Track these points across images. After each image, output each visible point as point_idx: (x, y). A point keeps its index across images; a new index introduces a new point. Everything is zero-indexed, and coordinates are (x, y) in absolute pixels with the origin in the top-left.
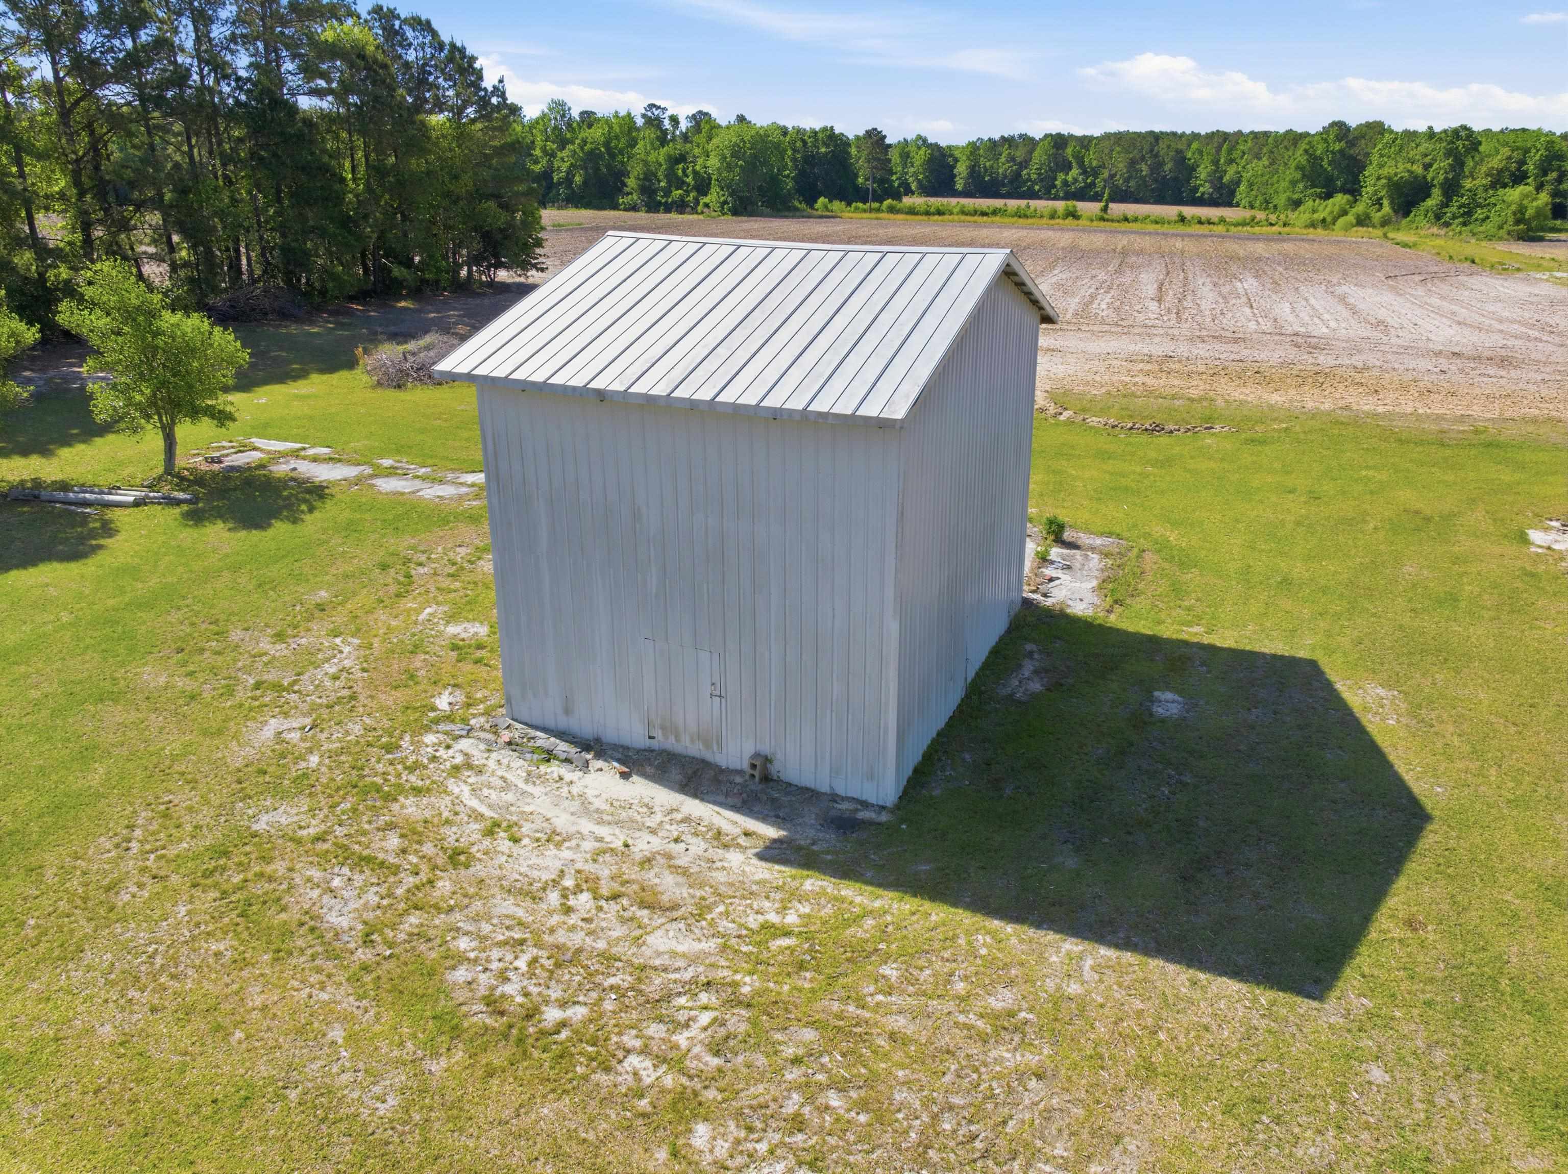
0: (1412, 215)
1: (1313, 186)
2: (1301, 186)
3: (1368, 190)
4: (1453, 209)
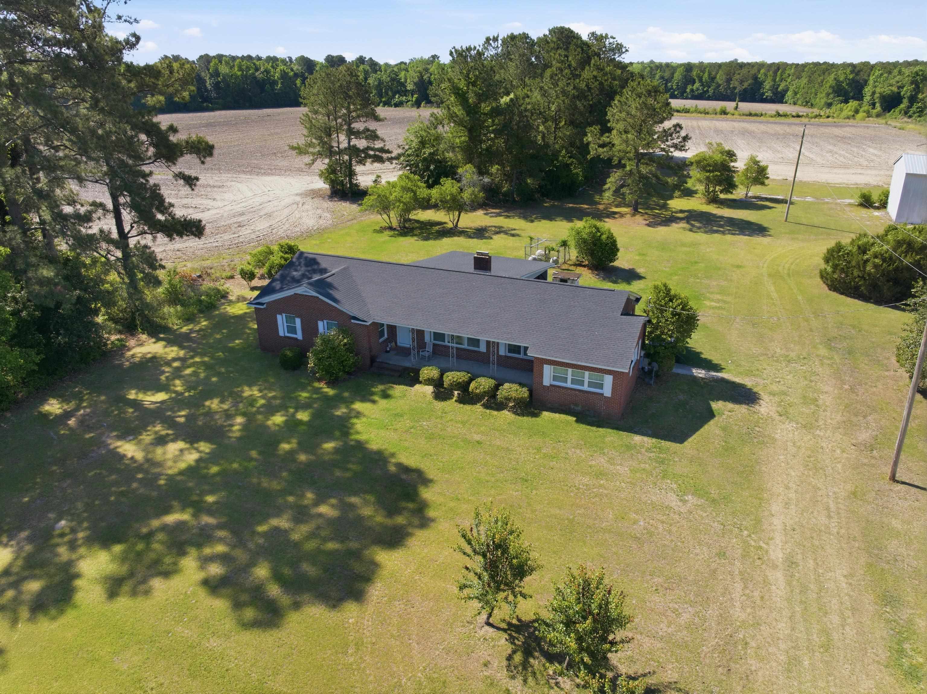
0: (892, 112)
1: (838, 96)
2: (832, 96)
3: (867, 98)
4: (914, 108)
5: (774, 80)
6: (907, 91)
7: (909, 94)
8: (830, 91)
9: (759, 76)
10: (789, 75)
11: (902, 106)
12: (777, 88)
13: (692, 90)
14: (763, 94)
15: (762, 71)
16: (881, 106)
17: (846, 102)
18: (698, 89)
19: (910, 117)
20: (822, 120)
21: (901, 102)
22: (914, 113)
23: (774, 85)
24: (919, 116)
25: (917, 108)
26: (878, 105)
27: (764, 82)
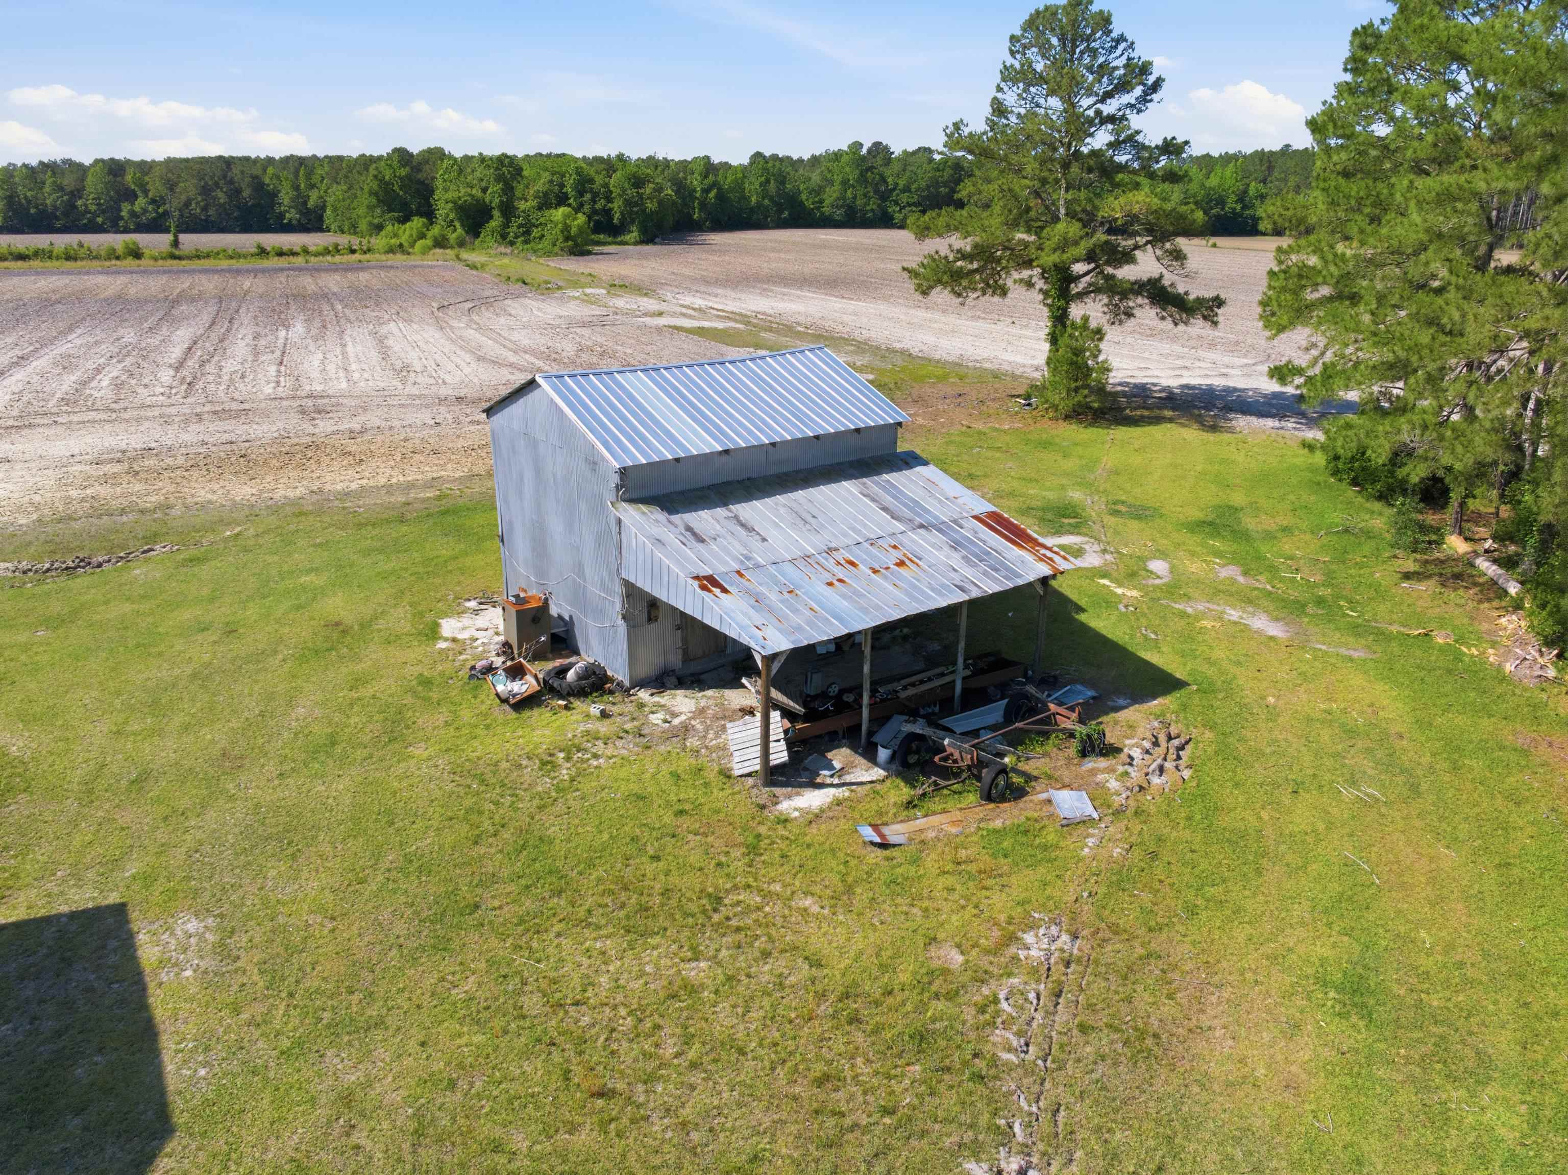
0: (482, 235)
1: (391, 210)
2: (378, 211)
3: (440, 213)
4: (514, 229)
5: (297, 188)
6: (494, 195)
7: (497, 200)
8: (374, 201)
9: (267, 181)
10: (323, 178)
11: (493, 224)
12: (305, 203)
13: (133, 214)
14: (281, 216)
15: (270, 170)
16: (463, 225)
17: (405, 220)
18: (145, 211)
19: (512, 244)
20: (338, 259)
21: (491, 217)
22: (516, 237)
23: (298, 197)
24: (526, 242)
25: (519, 227)
26: (457, 224)
27: (279, 191)
